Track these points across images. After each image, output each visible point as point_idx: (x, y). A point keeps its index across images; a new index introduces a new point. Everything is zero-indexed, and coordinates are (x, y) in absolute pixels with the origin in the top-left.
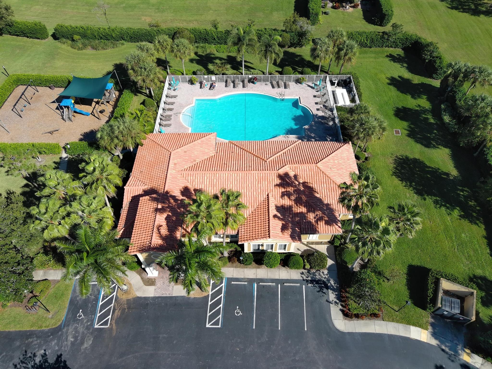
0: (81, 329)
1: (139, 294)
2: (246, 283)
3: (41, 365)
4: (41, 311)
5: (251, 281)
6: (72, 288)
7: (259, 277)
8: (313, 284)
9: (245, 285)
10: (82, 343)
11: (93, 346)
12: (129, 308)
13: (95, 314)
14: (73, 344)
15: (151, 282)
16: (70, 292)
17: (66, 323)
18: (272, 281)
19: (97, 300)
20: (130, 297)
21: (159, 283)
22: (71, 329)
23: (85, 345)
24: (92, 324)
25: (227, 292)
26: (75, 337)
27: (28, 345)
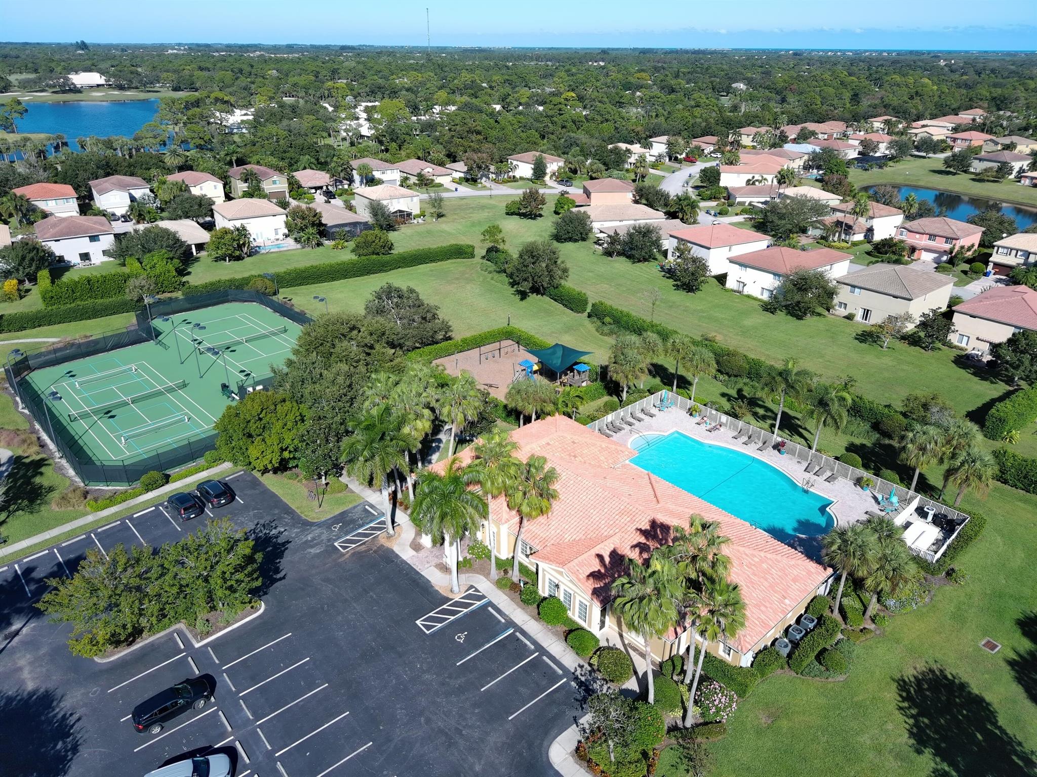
0: (324, 537)
1: (396, 549)
2: (503, 621)
3: (271, 538)
4: (316, 503)
5: (510, 623)
6: (355, 504)
7: (525, 628)
8: (580, 687)
9: (500, 621)
10: (312, 547)
11: (317, 556)
12: (375, 552)
13: (347, 534)
14: (307, 541)
15: (416, 546)
16: (351, 506)
17: (319, 525)
18: (534, 642)
19: (361, 526)
20: (387, 544)
21: (422, 554)
22: (318, 531)
23: (312, 551)
24: (335, 540)
25: (473, 613)
26: (313, 539)
27: (280, 518)
